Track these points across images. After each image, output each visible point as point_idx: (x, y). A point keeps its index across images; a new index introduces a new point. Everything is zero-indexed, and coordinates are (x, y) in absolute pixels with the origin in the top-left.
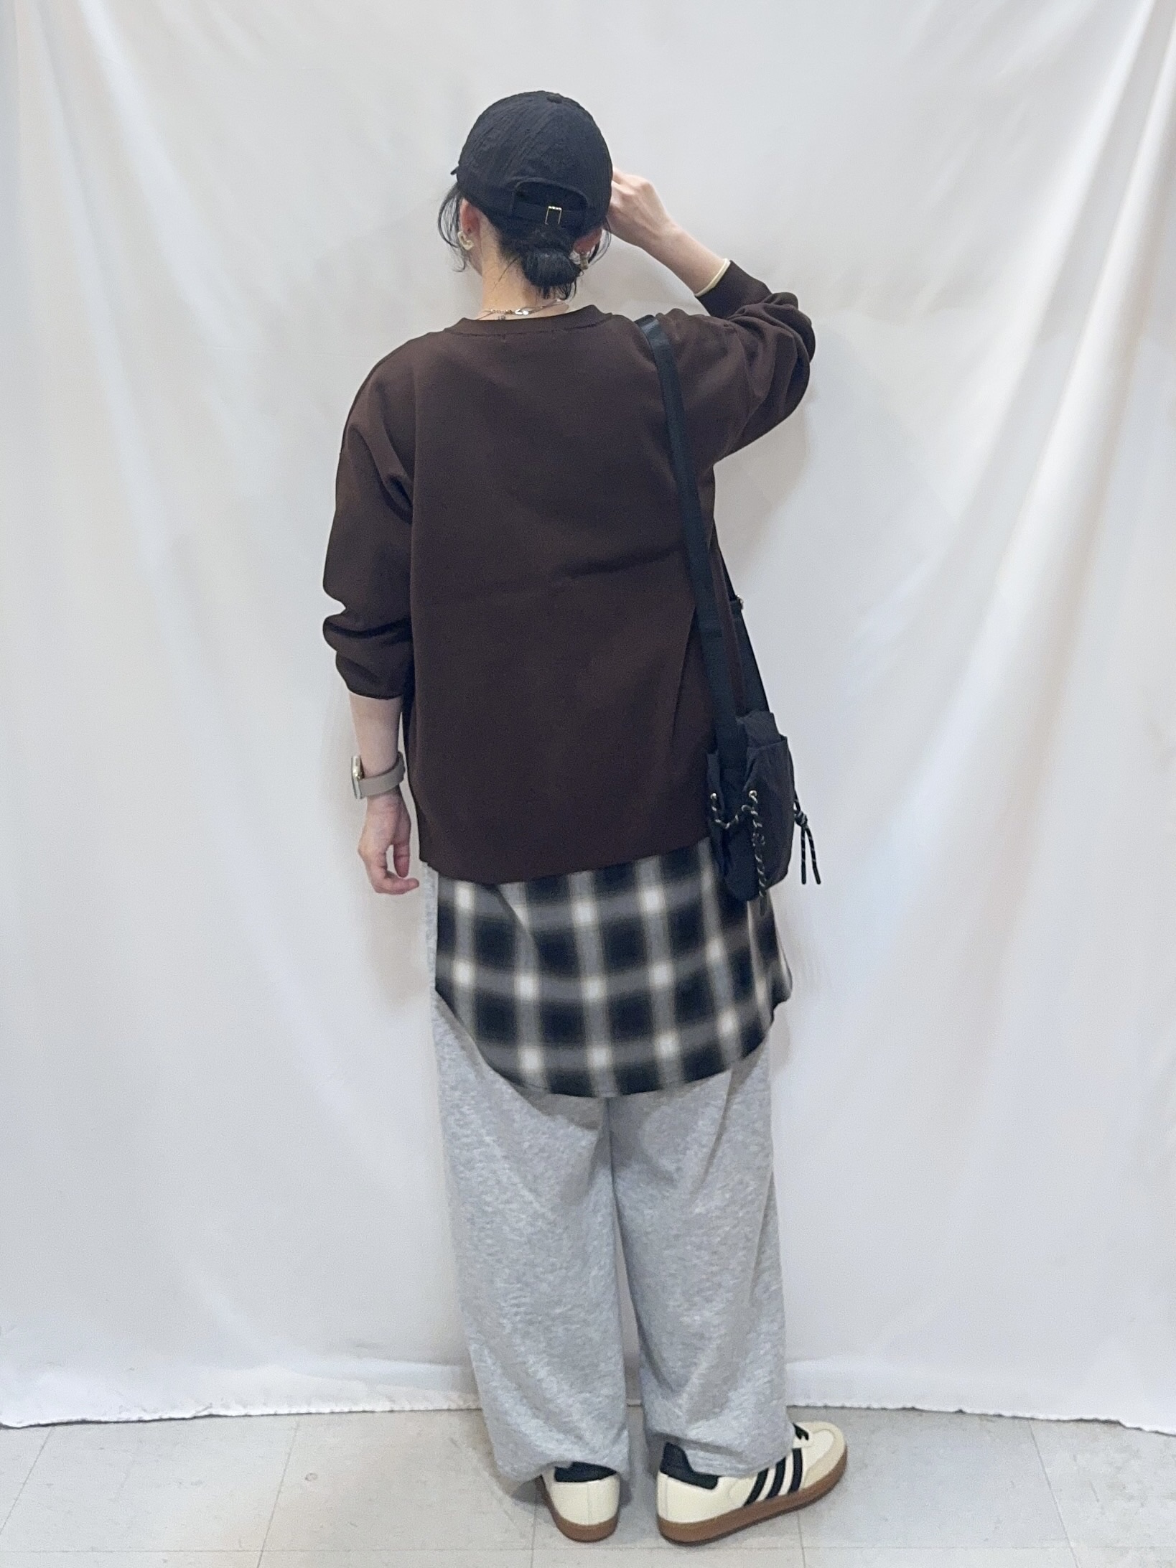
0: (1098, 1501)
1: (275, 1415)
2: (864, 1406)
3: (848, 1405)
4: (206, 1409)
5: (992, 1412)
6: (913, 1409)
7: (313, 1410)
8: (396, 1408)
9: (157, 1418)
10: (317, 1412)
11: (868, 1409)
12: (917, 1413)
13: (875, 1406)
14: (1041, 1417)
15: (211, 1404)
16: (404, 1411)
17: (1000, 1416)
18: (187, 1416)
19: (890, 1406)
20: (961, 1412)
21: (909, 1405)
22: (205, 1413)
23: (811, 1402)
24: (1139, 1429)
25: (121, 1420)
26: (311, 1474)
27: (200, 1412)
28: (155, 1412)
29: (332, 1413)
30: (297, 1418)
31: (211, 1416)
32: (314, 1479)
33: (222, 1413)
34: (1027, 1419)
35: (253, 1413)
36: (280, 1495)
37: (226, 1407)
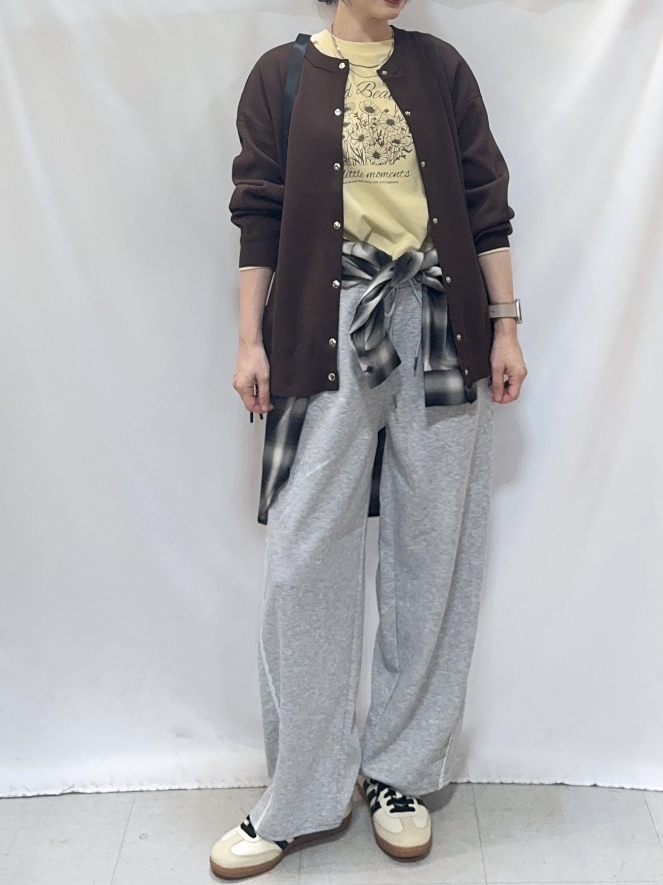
1: (118, 792)
2: (528, 782)
3: (517, 781)
4: (70, 788)
5: (617, 786)
6: (562, 784)
7: (144, 789)
8: (202, 787)
9: (35, 794)
10: (148, 790)
11: (531, 784)
12: (565, 787)
13: (536, 782)
14: (652, 788)
15: (73, 785)
16: (207, 789)
17: (623, 788)
18: (57, 793)
19: (546, 782)
20: (595, 785)
21: (559, 782)
22: (69, 791)
23: (491, 780)
25: (10, 796)
26: (144, 834)
27: (65, 790)
28: (34, 791)
29: (158, 790)
30: (133, 794)
31: (73, 793)
32: (146, 838)
33: (81, 790)
34: (642, 790)
35: (102, 791)
36: (122, 849)
37: (84, 786)
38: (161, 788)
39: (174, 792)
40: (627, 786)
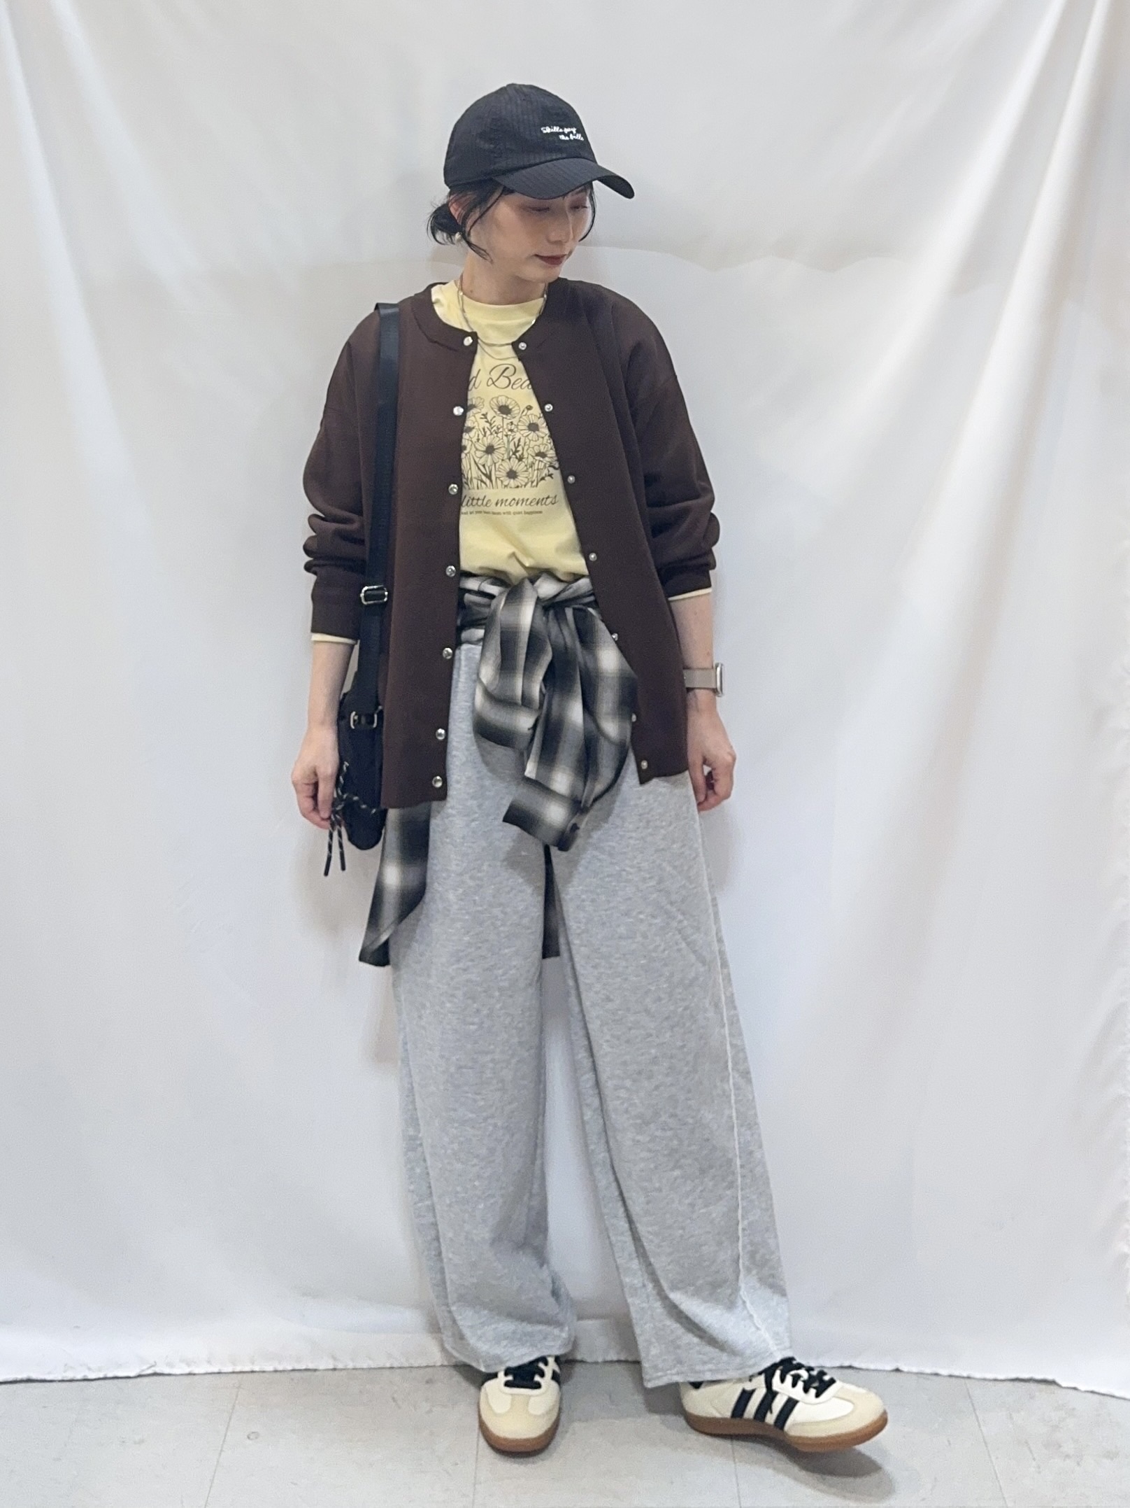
0: (1034, 1459)
1: (219, 1373)
4: (151, 1367)
5: (928, 1371)
6: (850, 1367)
7: (257, 1368)
8: (340, 1366)
9: (101, 1375)
10: (262, 1370)
12: (853, 1372)
14: (978, 1375)
15: (155, 1362)
16: (347, 1369)
17: (937, 1375)
18: (132, 1374)
20: (897, 1370)
21: (847, 1364)
22: (150, 1371)
24: (1075, 1389)
25: (65, 1379)
26: (253, 1433)
27: (143, 1371)
28: (100, 1370)
29: (276, 1371)
30: (240, 1376)
31: (155, 1374)
32: (256, 1438)
33: (167, 1371)
34: (963, 1378)
35: (196, 1371)
36: (222, 1453)
37: (170, 1365)
38: (280, 1368)
39: (297, 1374)
40: (944, 1372)
